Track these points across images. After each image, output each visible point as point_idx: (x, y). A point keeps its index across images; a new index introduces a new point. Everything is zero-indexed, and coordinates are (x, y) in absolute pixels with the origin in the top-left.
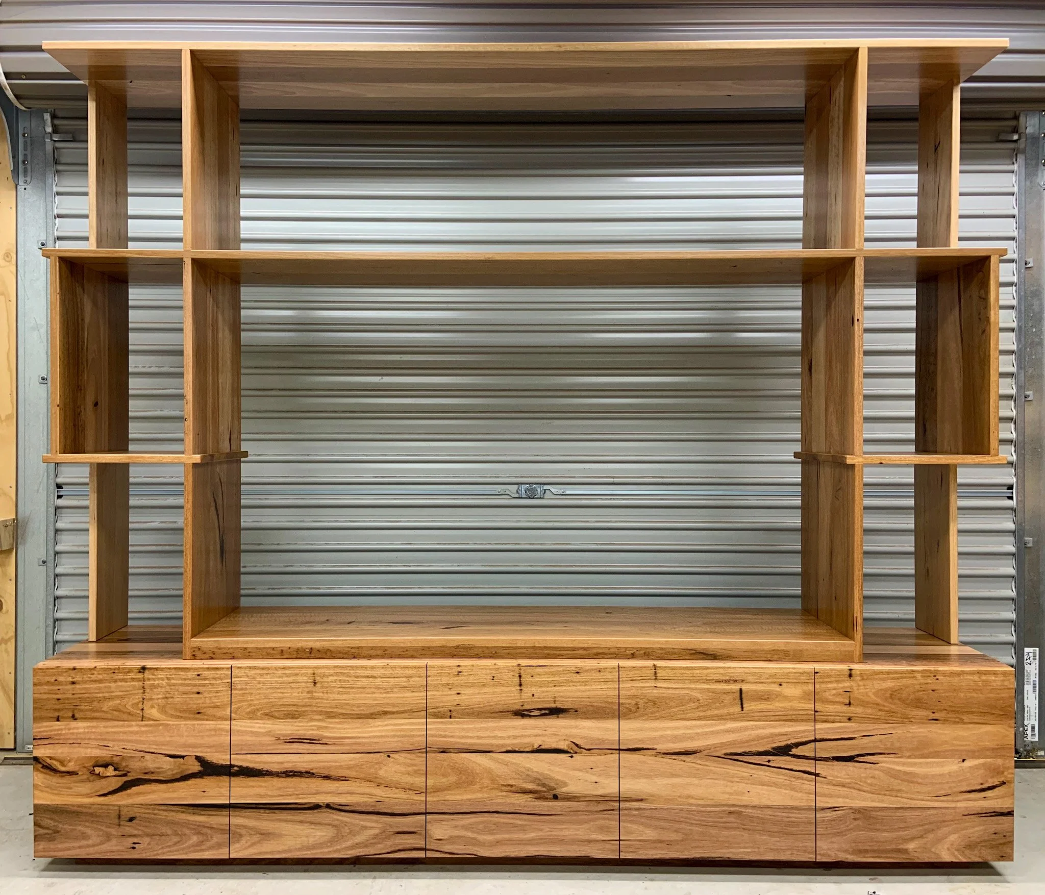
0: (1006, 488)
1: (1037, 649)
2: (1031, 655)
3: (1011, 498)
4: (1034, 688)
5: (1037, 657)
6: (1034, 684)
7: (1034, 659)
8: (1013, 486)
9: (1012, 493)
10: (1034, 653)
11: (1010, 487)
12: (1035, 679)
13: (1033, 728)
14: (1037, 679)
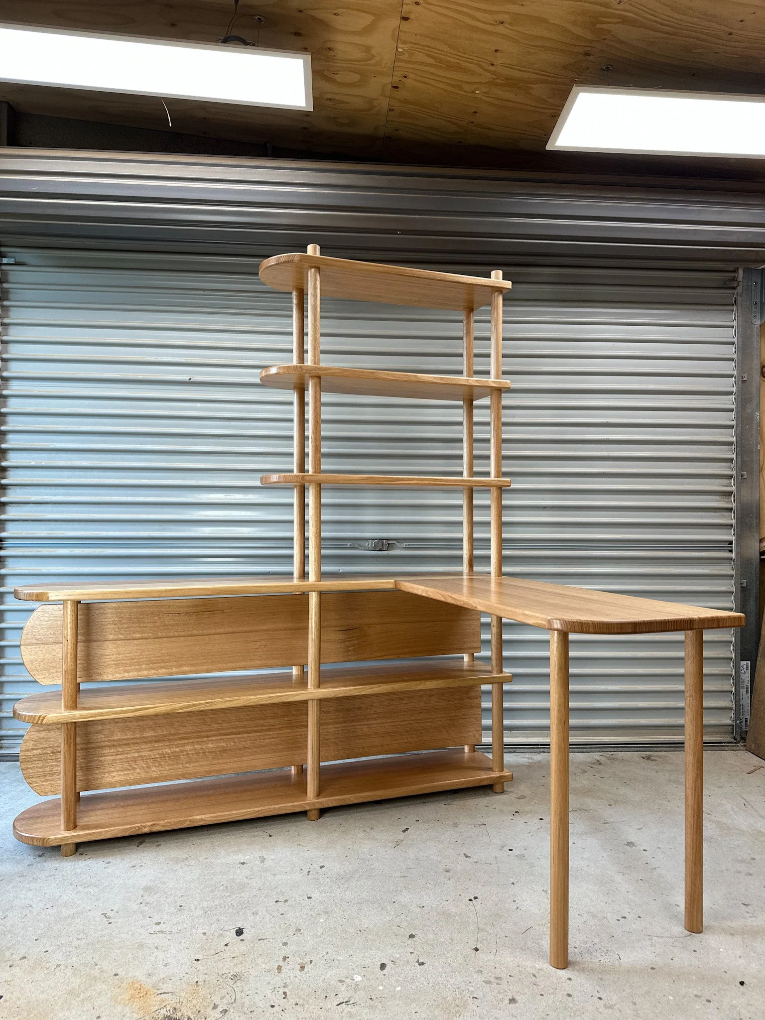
0: (728, 543)
1: (749, 662)
2: (745, 666)
3: (731, 551)
4: (747, 691)
5: (749, 668)
6: (747, 688)
7: (747, 669)
8: (732, 542)
9: (732, 547)
10: (747, 666)
11: (731, 543)
12: (747, 685)
13: (746, 721)
14: (749, 685)
